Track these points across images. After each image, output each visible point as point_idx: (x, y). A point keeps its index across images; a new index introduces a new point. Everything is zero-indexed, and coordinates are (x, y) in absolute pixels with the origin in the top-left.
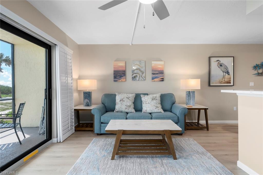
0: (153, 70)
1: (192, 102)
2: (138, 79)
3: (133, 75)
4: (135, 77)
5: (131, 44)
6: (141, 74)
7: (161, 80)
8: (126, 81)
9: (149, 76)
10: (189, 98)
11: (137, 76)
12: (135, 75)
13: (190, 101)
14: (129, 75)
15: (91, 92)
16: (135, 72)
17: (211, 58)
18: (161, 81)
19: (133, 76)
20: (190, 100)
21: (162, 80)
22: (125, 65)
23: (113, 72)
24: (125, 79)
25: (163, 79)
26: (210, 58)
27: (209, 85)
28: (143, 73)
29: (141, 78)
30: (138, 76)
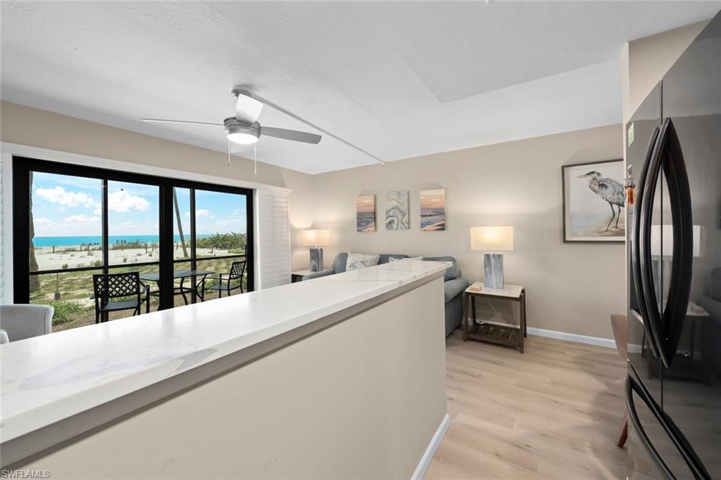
0: (422, 209)
1: (494, 278)
2: (394, 226)
3: (387, 219)
4: (390, 223)
5: (383, 164)
6: (400, 216)
7: (439, 227)
8: (376, 230)
9: (416, 219)
10: (488, 269)
11: (393, 221)
12: (390, 219)
13: (489, 276)
14: (382, 220)
15: (321, 250)
16: (391, 214)
17: (566, 169)
18: (438, 230)
19: (388, 221)
20: (488, 274)
21: (442, 228)
22: (373, 201)
23: (356, 216)
24: (374, 228)
25: (443, 225)
26: (563, 167)
27: (563, 239)
28: (404, 215)
29: (400, 225)
30: (396, 222)
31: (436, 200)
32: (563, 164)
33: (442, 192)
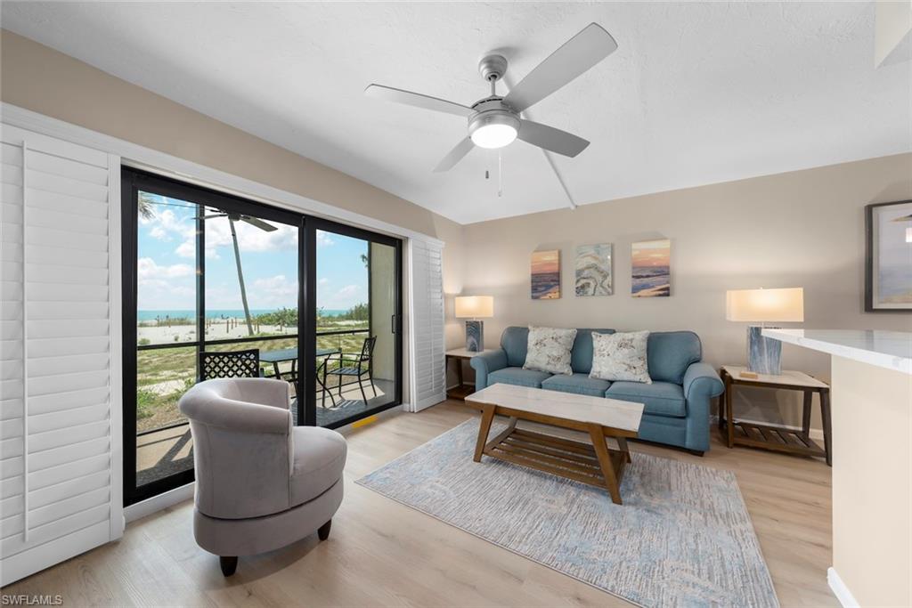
0: (634, 268)
1: (766, 361)
2: (591, 291)
3: (578, 281)
4: (583, 287)
5: (573, 208)
6: (600, 278)
7: (661, 292)
8: (560, 297)
9: (624, 281)
10: (756, 348)
11: (589, 284)
12: (583, 282)
13: (758, 359)
14: (569, 282)
15: (482, 323)
16: (585, 273)
17: (874, 209)
18: (660, 295)
19: (579, 285)
20: (757, 354)
21: (666, 293)
22: (557, 258)
23: (528, 278)
24: (557, 294)
25: (668, 289)
26: (869, 209)
27: (869, 307)
28: (605, 277)
29: (599, 289)
30: (593, 285)
31: (659, 255)
32: (867, 203)
33: (666, 245)
